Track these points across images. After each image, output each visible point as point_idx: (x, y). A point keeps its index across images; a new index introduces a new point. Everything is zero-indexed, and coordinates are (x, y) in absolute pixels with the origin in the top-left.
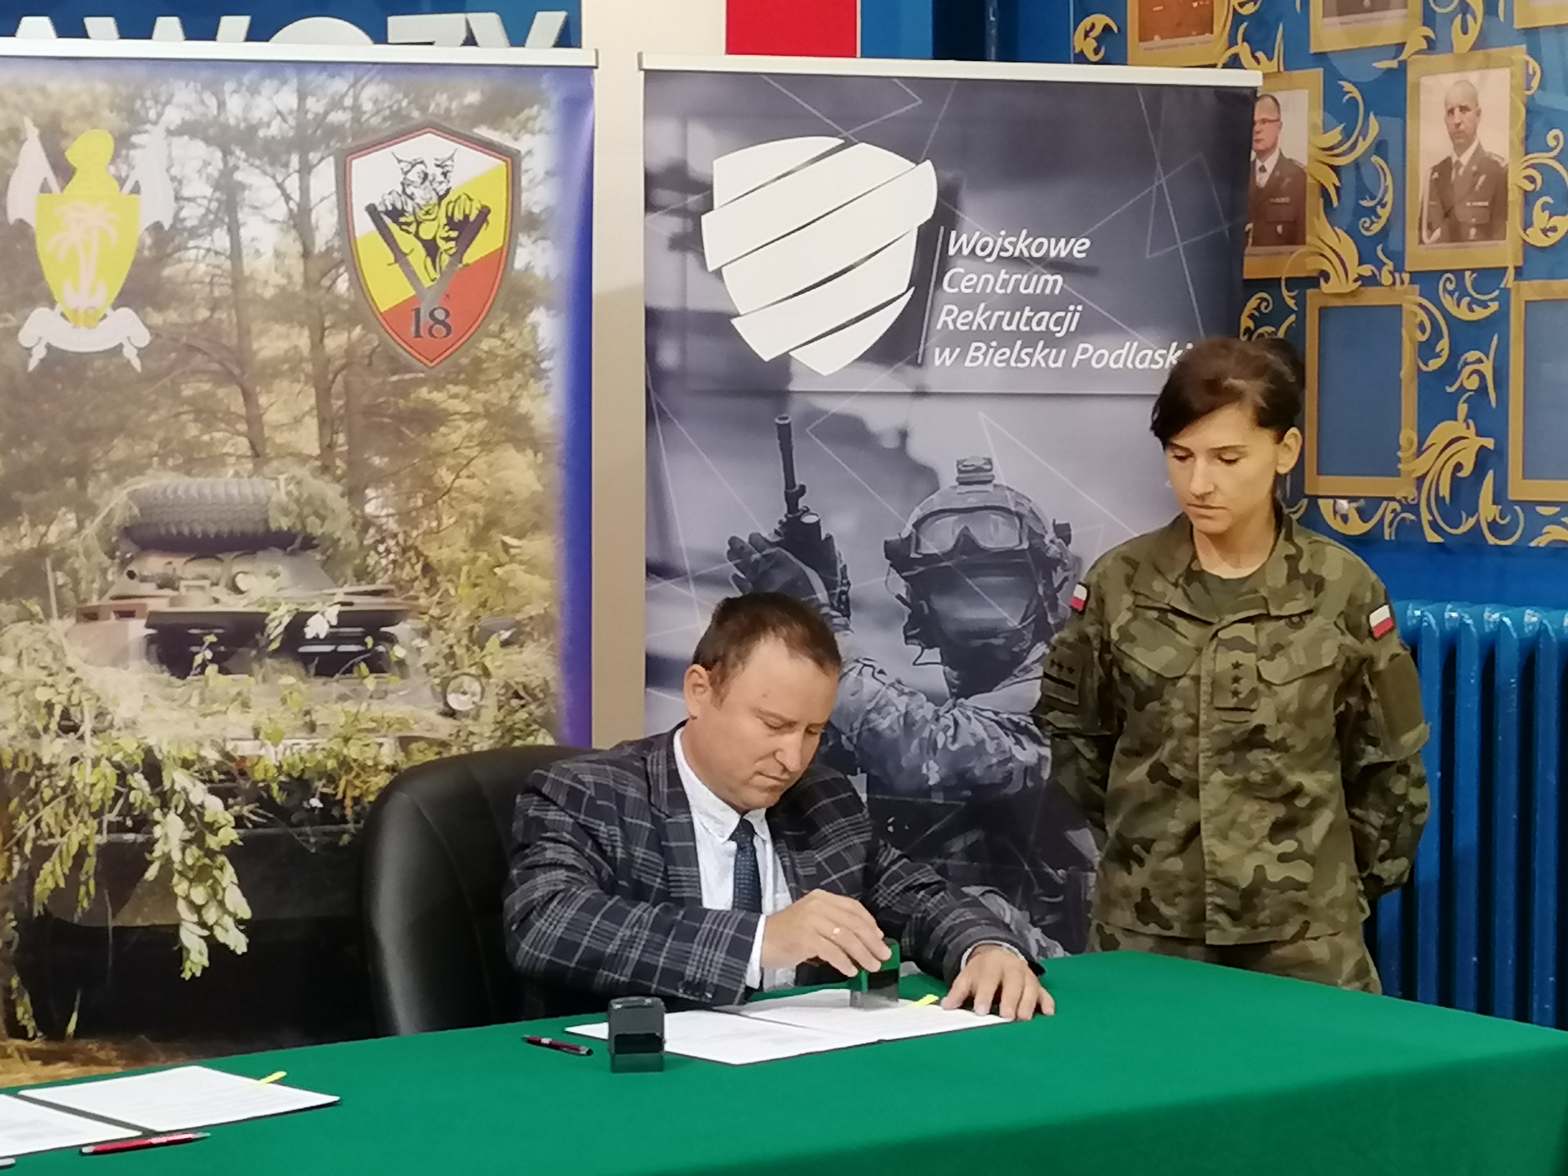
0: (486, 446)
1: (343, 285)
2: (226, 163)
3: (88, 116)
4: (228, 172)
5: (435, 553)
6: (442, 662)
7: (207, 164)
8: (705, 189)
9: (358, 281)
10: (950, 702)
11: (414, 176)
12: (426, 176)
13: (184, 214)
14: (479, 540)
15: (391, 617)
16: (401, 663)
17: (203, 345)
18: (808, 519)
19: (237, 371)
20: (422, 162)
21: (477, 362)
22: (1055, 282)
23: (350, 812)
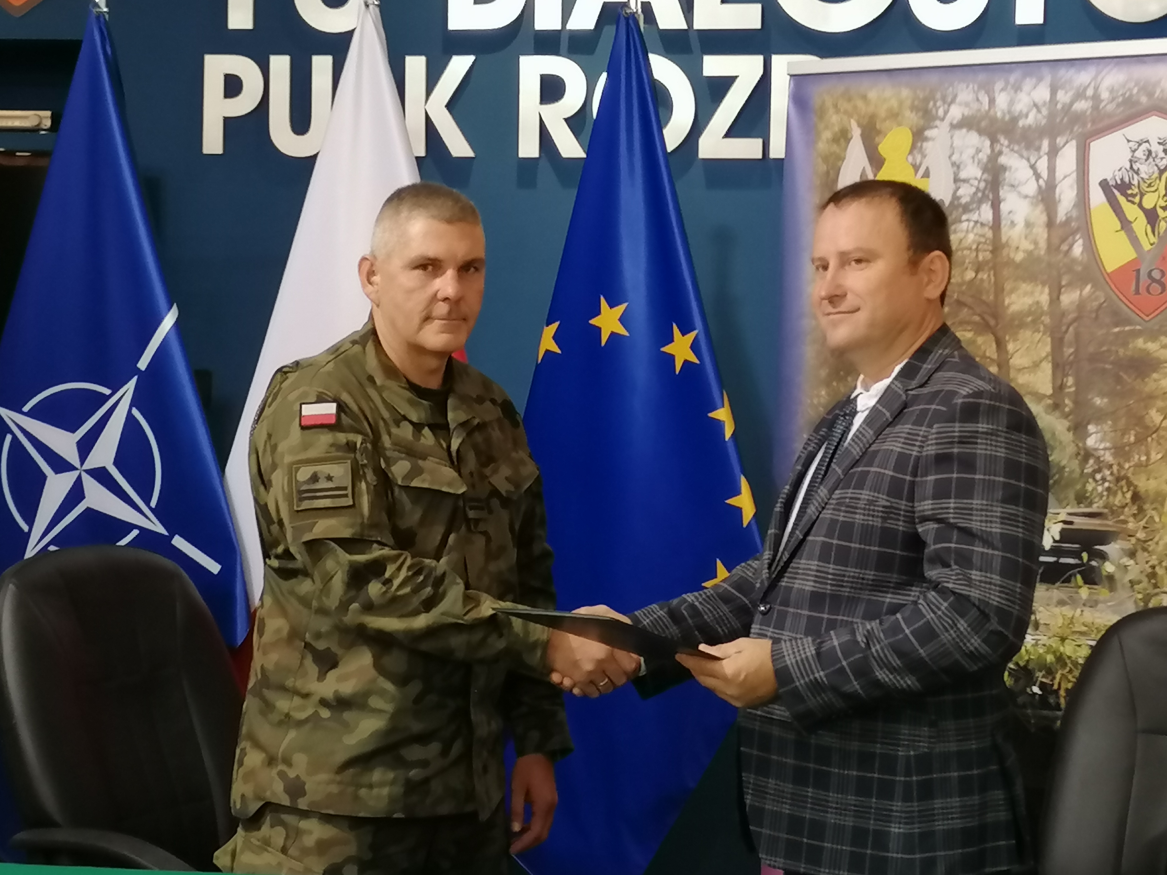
1: (1078, 250)
2: (993, 150)
3: (894, 116)
4: (994, 156)
5: (1143, 484)
6: (1145, 580)
9: (1090, 246)
11: (1139, 154)
12: (1150, 152)
13: (960, 192)
15: (1104, 537)
16: (1111, 578)
17: (969, 300)
19: (992, 322)
20: (1147, 141)
23: (1062, 701)
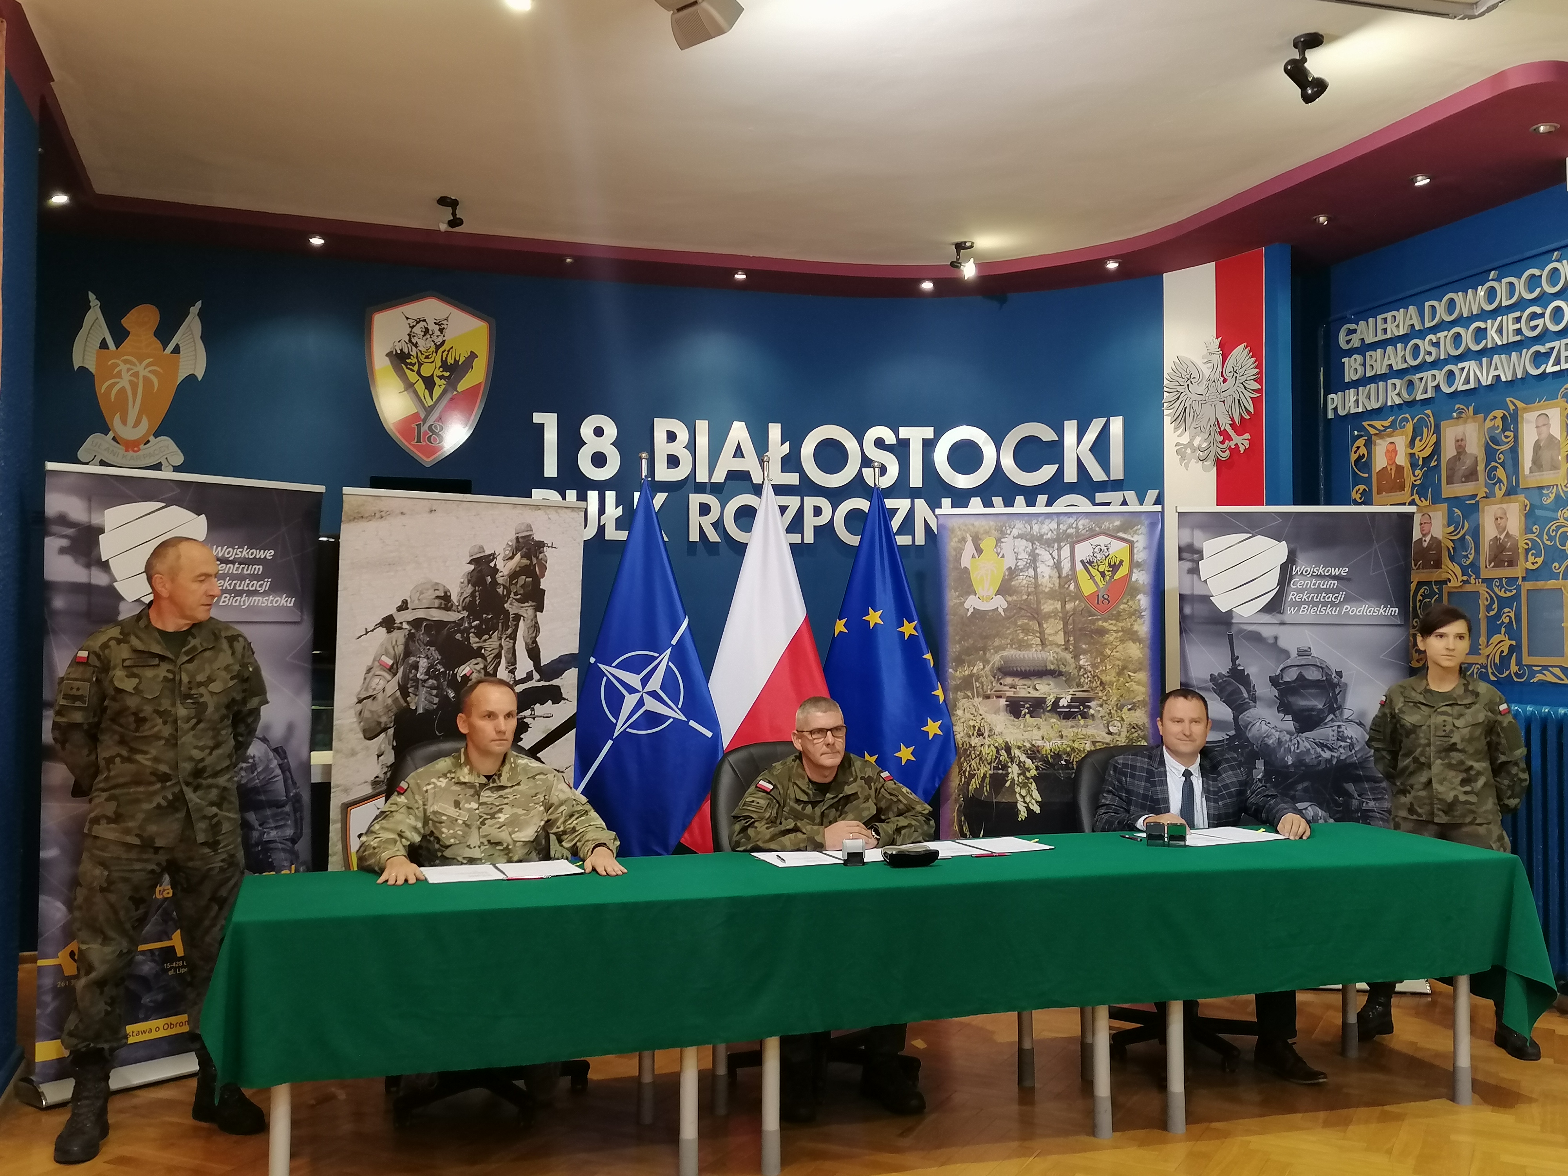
0: (1122, 641)
1: (1072, 587)
2: (1033, 547)
3: (987, 533)
4: (1033, 550)
5: (1104, 678)
6: (1107, 715)
7: (1026, 547)
8: (1200, 553)
9: (1077, 585)
10: (1296, 735)
11: (1097, 550)
12: (1101, 550)
13: (1018, 564)
14: (1120, 674)
15: (1089, 700)
16: (1093, 715)
17: (1025, 607)
18: (1239, 668)
19: (1036, 616)
20: (1100, 545)
21: (1119, 612)
22: (1334, 584)
23: (1075, 766)
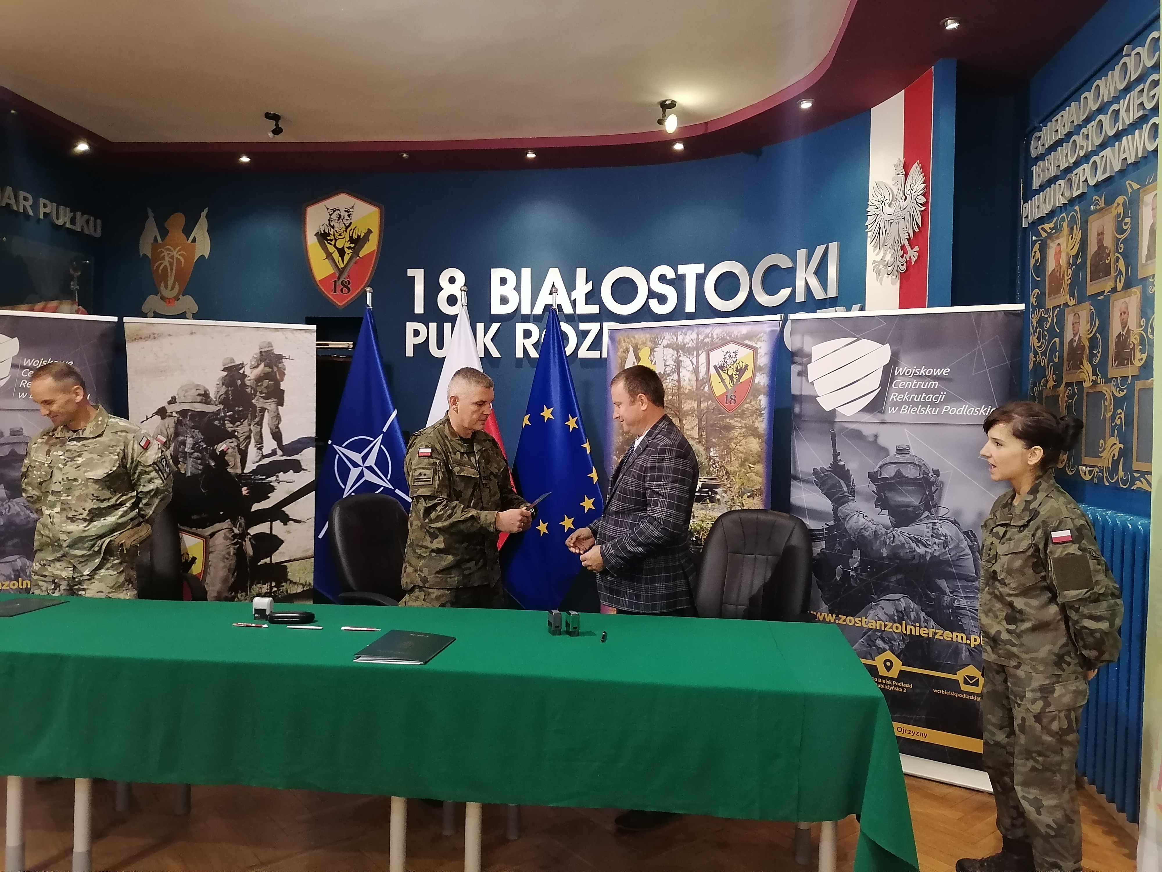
0: (745, 436)
1: (706, 389)
2: (677, 355)
3: (644, 343)
4: (678, 357)
5: (729, 468)
6: (730, 501)
7: (673, 355)
8: (809, 356)
9: (711, 387)
10: (892, 529)
11: (727, 356)
12: (730, 356)
13: (666, 371)
14: (742, 465)
15: (716, 486)
16: (719, 500)
18: (840, 463)
19: (678, 414)
20: (729, 352)
21: (743, 411)
22: (935, 384)
23: (703, 542)
